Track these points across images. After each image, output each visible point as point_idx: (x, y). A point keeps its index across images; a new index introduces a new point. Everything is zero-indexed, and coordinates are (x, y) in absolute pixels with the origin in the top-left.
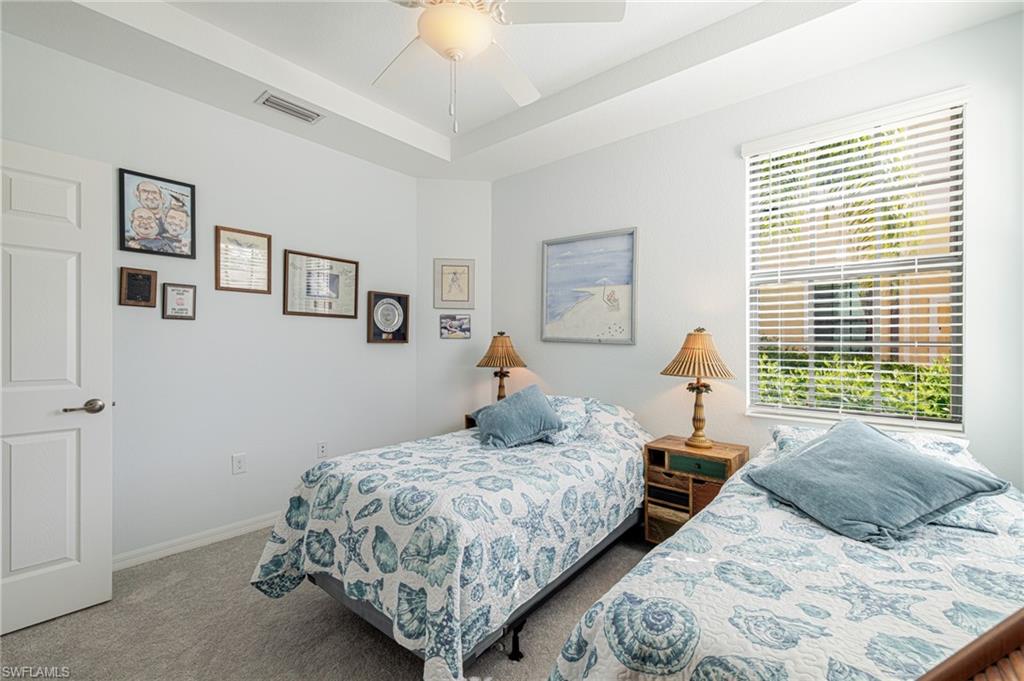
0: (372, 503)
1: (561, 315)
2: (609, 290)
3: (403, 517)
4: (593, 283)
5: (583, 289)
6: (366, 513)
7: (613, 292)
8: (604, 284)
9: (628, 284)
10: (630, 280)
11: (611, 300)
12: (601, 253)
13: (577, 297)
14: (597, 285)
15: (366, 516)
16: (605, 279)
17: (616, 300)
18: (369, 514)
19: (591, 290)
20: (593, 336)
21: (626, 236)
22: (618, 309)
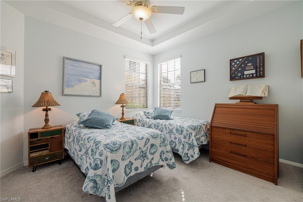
0: (146, 140)
1: (73, 86)
2: (93, 80)
3: (156, 138)
4: (87, 77)
5: (84, 79)
6: (147, 143)
7: (94, 81)
8: (91, 78)
9: (99, 79)
10: (100, 78)
11: (93, 83)
12: (90, 68)
13: (80, 81)
14: (89, 78)
15: (147, 144)
16: (91, 77)
17: (95, 84)
18: (148, 143)
19: (86, 79)
20: (87, 94)
21: (99, 66)
22: (96, 86)
